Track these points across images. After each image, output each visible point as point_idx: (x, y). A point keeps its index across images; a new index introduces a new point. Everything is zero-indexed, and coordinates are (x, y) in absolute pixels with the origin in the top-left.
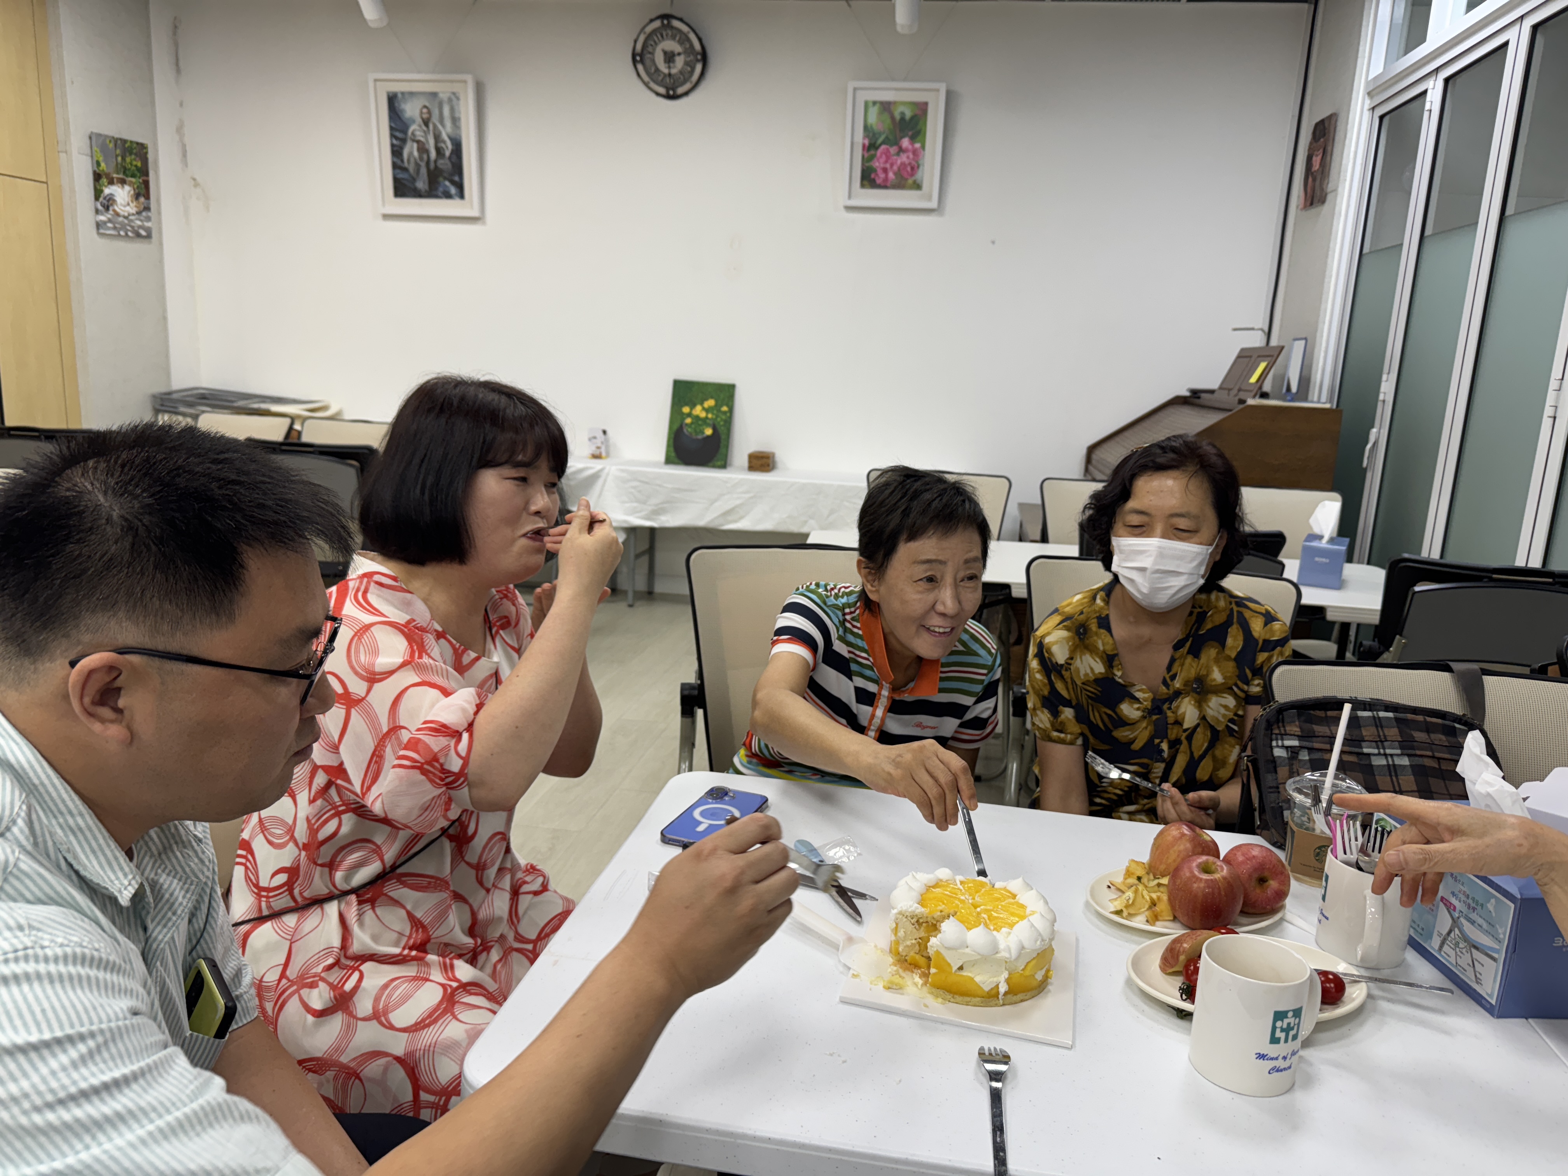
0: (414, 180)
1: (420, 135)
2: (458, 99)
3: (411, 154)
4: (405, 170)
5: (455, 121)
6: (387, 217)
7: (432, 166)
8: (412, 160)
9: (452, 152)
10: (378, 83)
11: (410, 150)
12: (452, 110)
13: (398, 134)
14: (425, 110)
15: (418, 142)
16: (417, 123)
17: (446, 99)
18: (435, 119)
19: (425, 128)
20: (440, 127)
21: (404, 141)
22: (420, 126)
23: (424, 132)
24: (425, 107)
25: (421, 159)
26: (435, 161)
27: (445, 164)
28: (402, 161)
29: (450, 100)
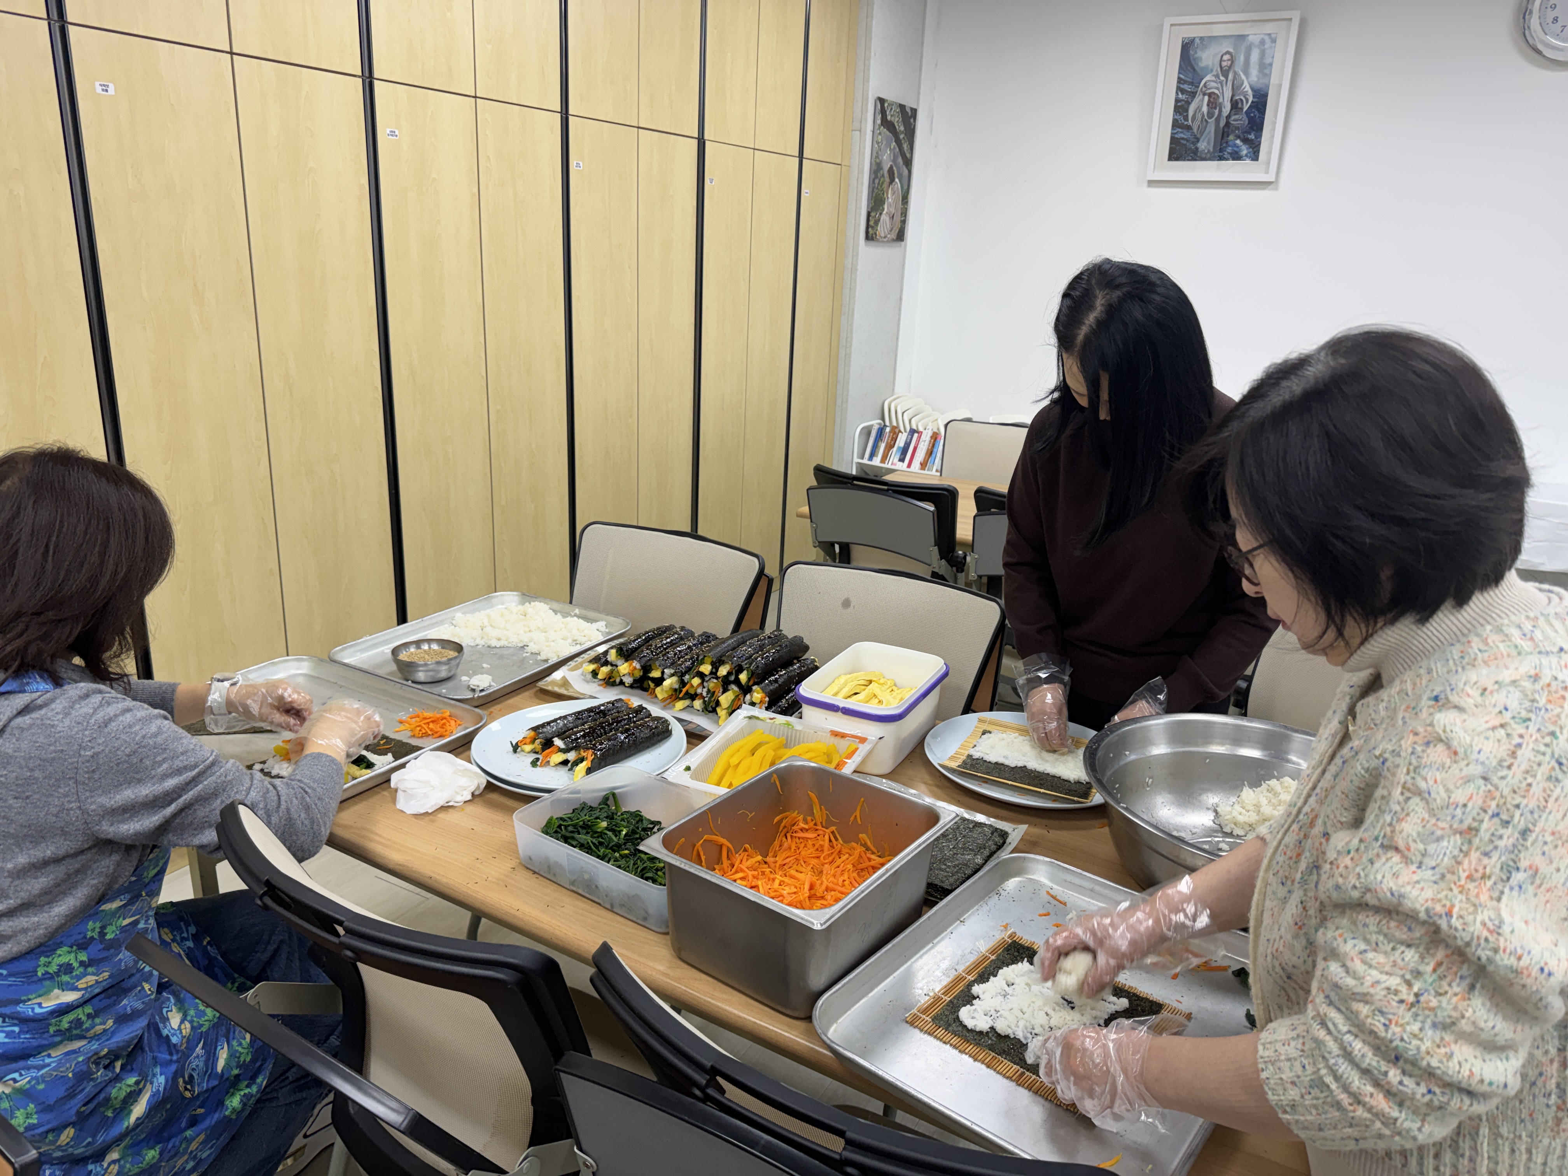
0: (1198, 140)
1: (1213, 87)
2: (1274, 41)
3: (1199, 108)
4: (1189, 128)
5: (1265, 68)
6: (1152, 183)
7: (1222, 123)
8: (1199, 116)
9: (1254, 105)
10: (1173, 28)
11: (1200, 105)
12: (1263, 54)
13: (1186, 87)
14: (1226, 57)
15: (1210, 95)
16: (1214, 73)
17: (1257, 42)
18: (1238, 68)
19: (1222, 78)
20: (1243, 77)
21: (1193, 95)
22: (1217, 76)
23: (1221, 83)
24: (1228, 53)
25: (1210, 115)
26: (1228, 117)
27: (1238, 120)
28: (1186, 118)
29: (1262, 42)
